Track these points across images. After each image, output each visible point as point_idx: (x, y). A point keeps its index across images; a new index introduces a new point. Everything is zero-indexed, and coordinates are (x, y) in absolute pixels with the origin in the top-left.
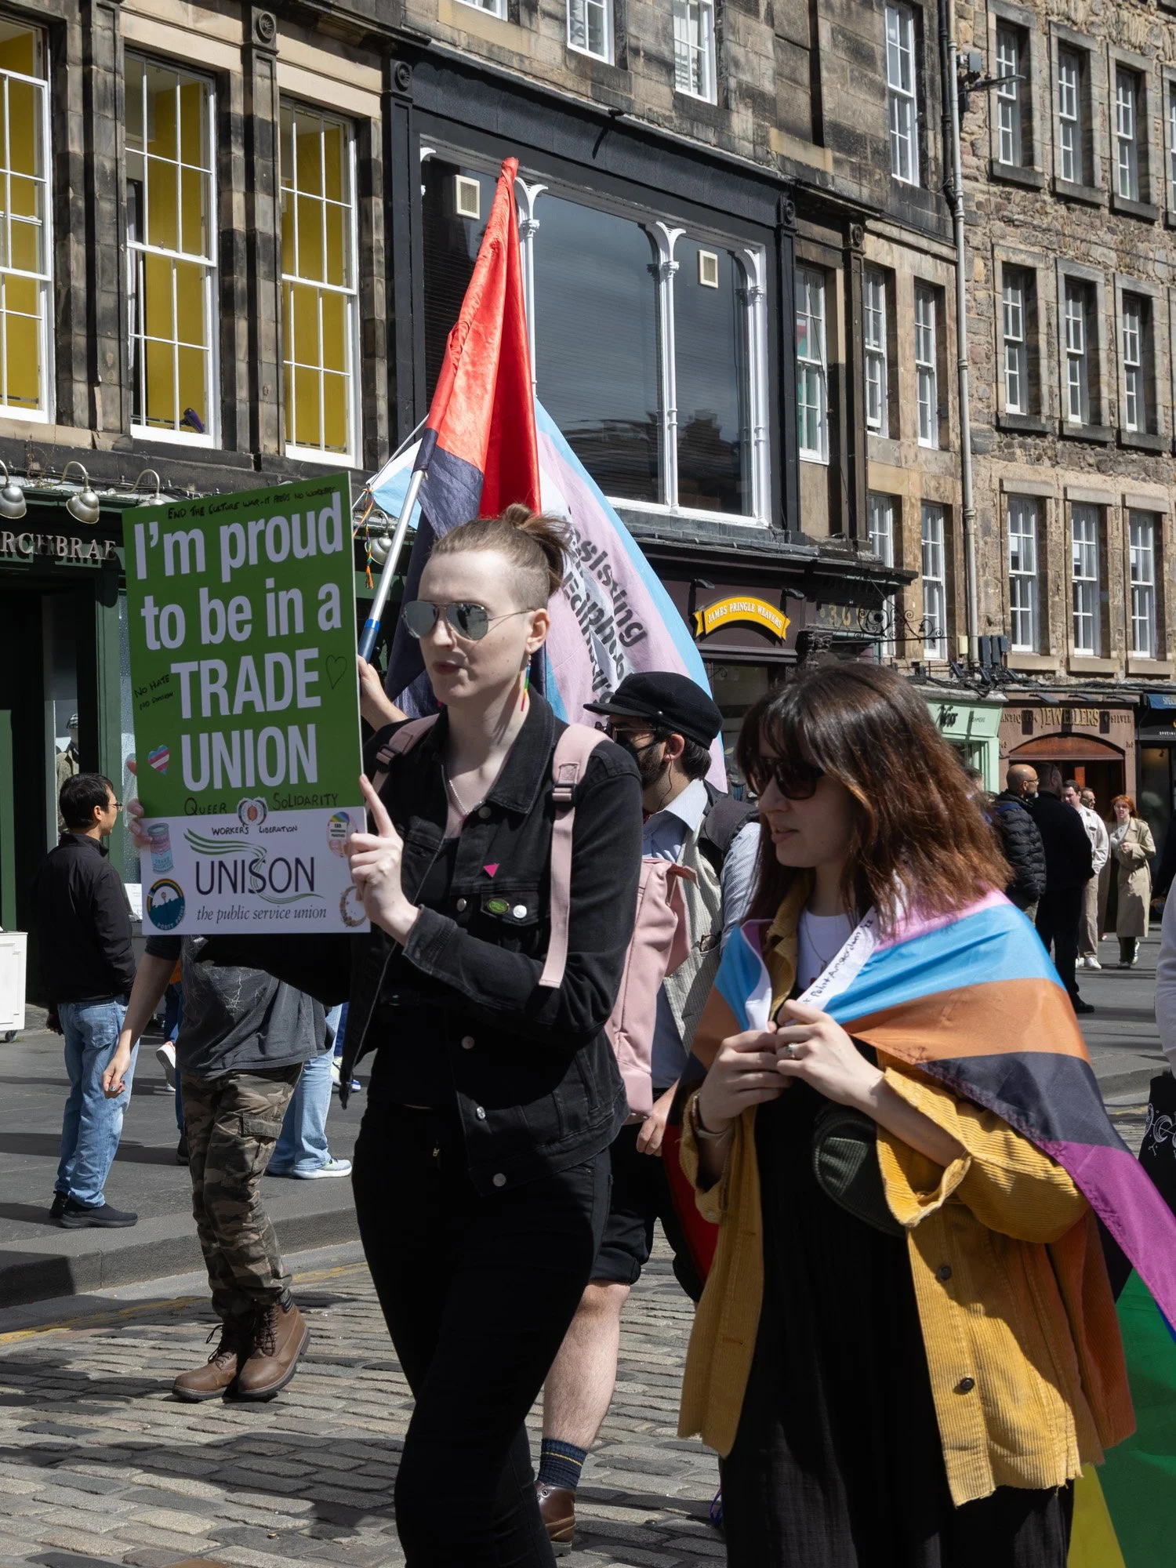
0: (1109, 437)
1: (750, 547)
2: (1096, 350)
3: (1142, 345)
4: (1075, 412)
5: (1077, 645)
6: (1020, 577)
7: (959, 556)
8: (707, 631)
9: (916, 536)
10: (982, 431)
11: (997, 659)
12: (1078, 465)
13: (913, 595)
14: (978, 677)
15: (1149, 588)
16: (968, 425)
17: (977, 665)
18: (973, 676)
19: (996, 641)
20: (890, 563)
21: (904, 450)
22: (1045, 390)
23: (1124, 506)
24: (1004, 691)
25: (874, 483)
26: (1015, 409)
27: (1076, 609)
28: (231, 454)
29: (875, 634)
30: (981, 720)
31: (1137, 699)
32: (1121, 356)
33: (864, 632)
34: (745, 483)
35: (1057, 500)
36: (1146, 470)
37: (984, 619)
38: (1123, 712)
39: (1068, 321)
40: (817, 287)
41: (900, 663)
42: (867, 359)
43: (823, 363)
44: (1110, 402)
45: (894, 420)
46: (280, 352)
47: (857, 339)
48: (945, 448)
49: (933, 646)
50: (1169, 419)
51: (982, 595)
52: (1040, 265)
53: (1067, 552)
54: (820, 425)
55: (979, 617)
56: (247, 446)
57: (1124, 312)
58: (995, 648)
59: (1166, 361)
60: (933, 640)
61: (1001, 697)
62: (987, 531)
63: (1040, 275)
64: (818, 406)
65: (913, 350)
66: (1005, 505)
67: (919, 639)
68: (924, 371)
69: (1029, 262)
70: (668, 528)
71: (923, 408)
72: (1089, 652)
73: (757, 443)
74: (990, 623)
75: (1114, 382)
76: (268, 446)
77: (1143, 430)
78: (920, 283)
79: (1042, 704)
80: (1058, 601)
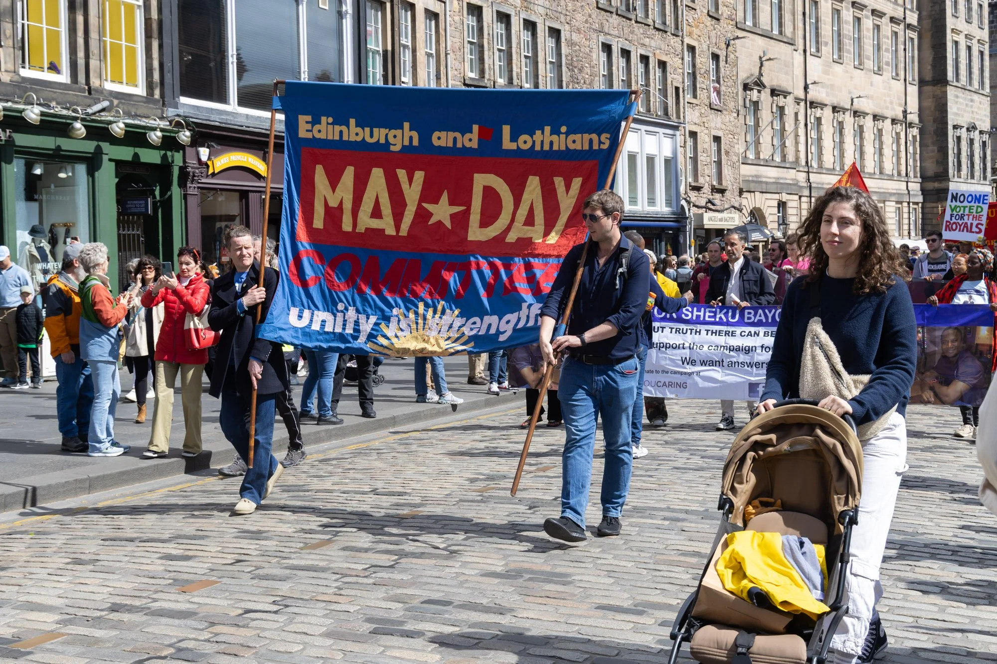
2: (511, 47)
3: (532, 46)
4: (501, 77)
10: (457, 85)
16: (450, 82)
22: (486, 66)
26: (472, 75)
28: (75, 86)
32: (522, 51)
39: (497, 33)
40: (377, 11)
42: (402, 48)
43: (380, 49)
44: (517, 73)
45: (415, 78)
46: (101, 33)
47: (396, 38)
50: (544, 81)
52: (484, 5)
54: (379, 80)
56: (83, 81)
57: (524, 30)
59: (543, 54)
63: (484, 10)
64: (378, 71)
65: (424, 45)
68: (429, 55)
69: (479, 3)
71: (429, 73)
75: (519, 63)
76: (95, 82)
78: (427, 11)
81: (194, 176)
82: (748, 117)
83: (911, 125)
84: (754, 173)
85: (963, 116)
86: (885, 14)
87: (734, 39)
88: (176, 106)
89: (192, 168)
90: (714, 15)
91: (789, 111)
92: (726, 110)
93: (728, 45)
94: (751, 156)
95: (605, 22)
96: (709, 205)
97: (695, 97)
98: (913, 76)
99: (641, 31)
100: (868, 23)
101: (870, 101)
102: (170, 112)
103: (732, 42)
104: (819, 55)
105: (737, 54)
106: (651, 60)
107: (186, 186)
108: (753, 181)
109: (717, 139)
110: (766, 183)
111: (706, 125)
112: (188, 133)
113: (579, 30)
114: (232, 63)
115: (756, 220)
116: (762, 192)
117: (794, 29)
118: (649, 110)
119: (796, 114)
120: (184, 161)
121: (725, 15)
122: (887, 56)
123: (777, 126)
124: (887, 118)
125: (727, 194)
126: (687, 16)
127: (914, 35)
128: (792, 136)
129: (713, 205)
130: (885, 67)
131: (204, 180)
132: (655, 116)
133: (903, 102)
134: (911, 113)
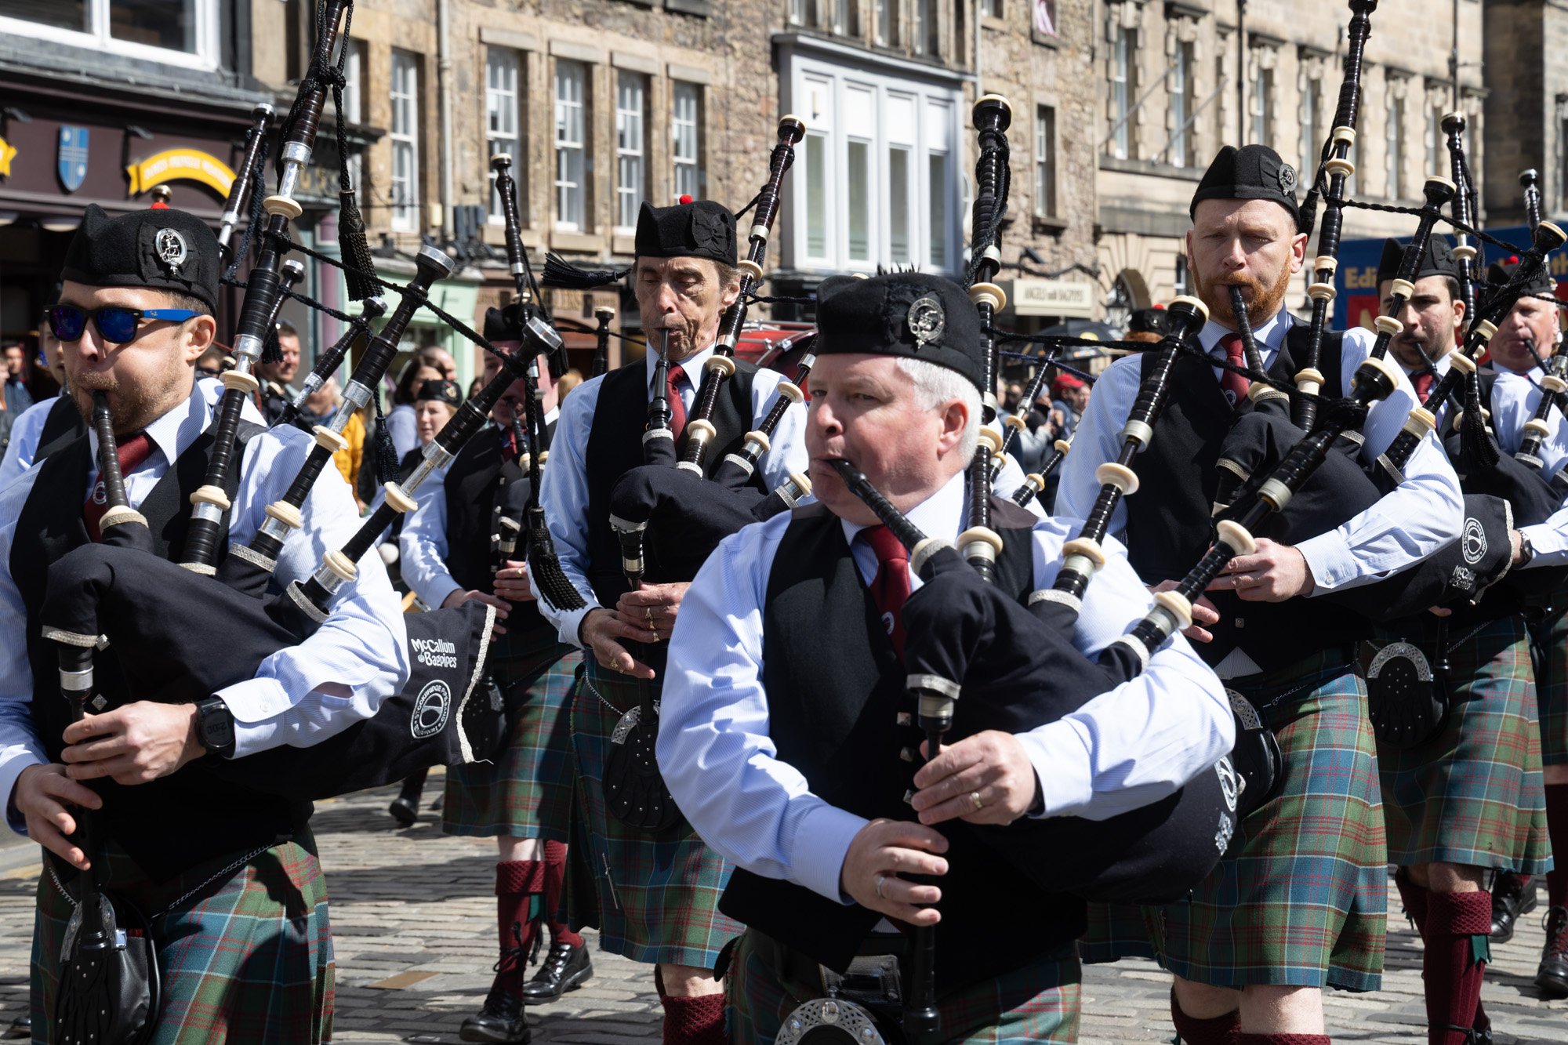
1: (195, 92)
5: (559, 218)
6: (499, 139)
7: (432, 113)
8: (143, 189)
9: (385, 87)
11: (473, 232)
12: (563, 15)
13: (381, 155)
14: (452, 251)
15: (636, 158)
17: (451, 237)
19: (472, 211)
20: (356, 118)
23: (612, 65)
24: (481, 268)
27: (559, 177)
30: (455, 300)
33: (325, 196)
34: (188, 15)
35: (540, 55)
36: (635, 25)
37: (459, 187)
38: (607, 295)
49: (402, 215)
51: (458, 159)
53: (550, 114)
55: (454, 184)
58: (470, 219)
60: (403, 207)
61: (476, 275)
62: (463, 85)
66: (484, 58)
67: (389, 207)
70: (97, 65)
72: (572, 227)
74: (465, 190)
80: (540, 169)
82: (1113, 65)
83: (1464, 92)
84: (1125, 191)
91: (1204, 53)
92: (1066, 46)
94: (1120, 153)
96: (1028, 263)
97: (998, 13)
101: (1379, 35)
108: (1122, 210)
109: (1046, 113)
110: (1153, 214)
111: (1023, 79)
115: (1128, 298)
116: (1142, 235)
118: (895, 42)
119: (1219, 61)
123: (1178, 89)
124: (1413, 74)
125: (1067, 237)
128: (1209, 110)
129: (1036, 261)
132: (908, 56)
133: (1450, 39)
134: (1465, 65)
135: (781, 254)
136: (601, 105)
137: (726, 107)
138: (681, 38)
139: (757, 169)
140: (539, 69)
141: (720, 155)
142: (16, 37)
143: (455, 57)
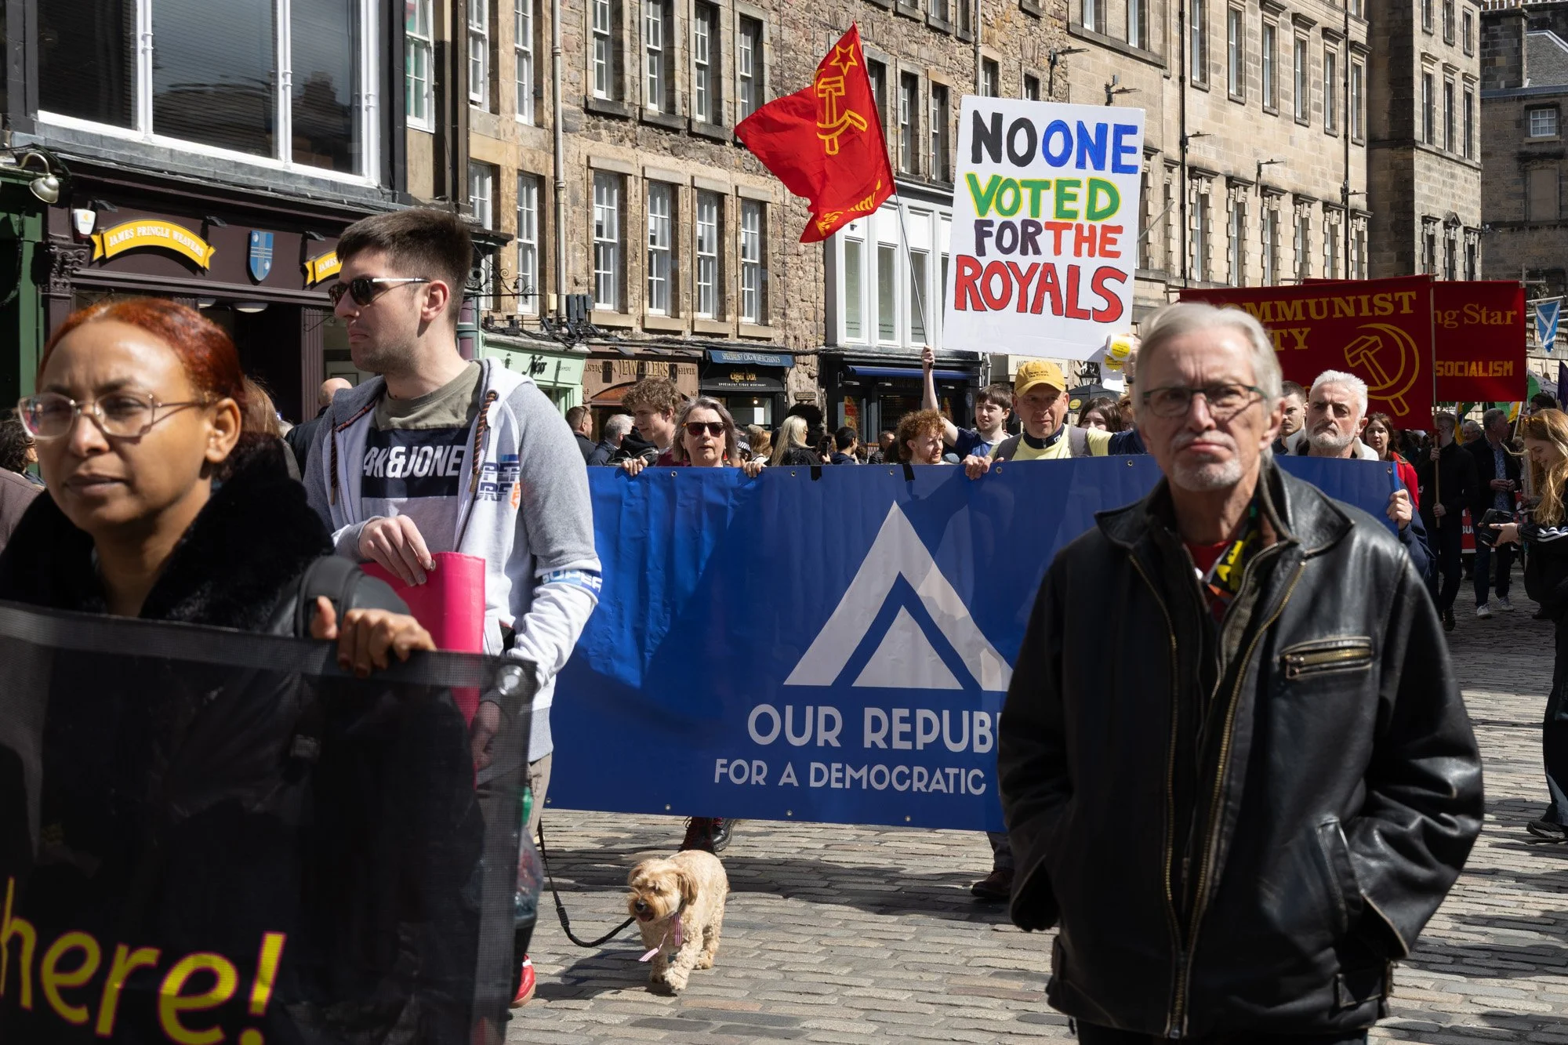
0: (682, 125)
1: (360, 205)
2: (672, 48)
3: (710, 48)
4: (653, 101)
5: (651, 306)
6: (603, 243)
7: (550, 222)
8: (318, 280)
9: (513, 202)
10: (573, 112)
11: (582, 315)
12: (654, 148)
13: (509, 255)
14: (565, 330)
15: (712, 258)
16: (560, 105)
17: (565, 320)
18: (560, 329)
19: (581, 299)
20: (489, 226)
21: (503, 125)
22: (627, 79)
23: (693, 186)
24: (588, 344)
25: (475, 152)
26: (602, 95)
27: (651, 274)
29: (474, 289)
30: (568, 369)
31: (700, 354)
32: (693, 55)
34: (355, 144)
35: (636, 177)
36: (712, 156)
37: (571, 280)
38: (689, 365)
39: (648, 20)
41: (497, 316)
42: (471, 40)
43: (430, 39)
44: (683, 94)
45: (494, 96)
47: (461, 20)
48: (539, 125)
49: (526, 302)
50: (732, 113)
51: (570, 258)
53: (644, 223)
54: (427, 96)
55: (567, 277)
57: (696, 17)
58: (580, 306)
59: (731, 62)
60: (526, 296)
61: (585, 349)
62: (575, 201)
64: (425, 79)
65: (513, 35)
66: (592, 180)
67: (514, 295)
68: (522, 55)
70: (281, 183)
71: (521, 87)
72: (661, 312)
73: (367, 109)
74: (577, 283)
75: (686, 77)
77: (710, 121)
79: (620, 356)
80: (635, 267)
81: (64, 262)
85: (1437, 203)
86: (1314, 23)
87: (1063, 53)
88: (30, 127)
89: (61, 247)
90: (1030, 9)
91: (1156, 182)
93: (1053, 63)
95: (841, 11)
98: (1359, 130)
99: (904, 30)
100: (1287, 36)
101: (1289, 170)
102: (19, 139)
103: (1060, 58)
104: (1206, 88)
105: (1068, 79)
106: (921, 82)
107: (47, 281)
112: (53, 181)
113: (794, 24)
114: (144, 51)
117: (1165, 40)
118: (915, 171)
119: (1167, 188)
120: (45, 234)
121: (1048, 10)
122: (1317, 95)
124: (1316, 200)
126: (983, 10)
127: (1362, 61)
128: (1159, 225)
130: (1313, 112)
131: (83, 272)
132: (926, 183)
133: (1343, 173)
134: (1354, 193)
135: (826, 335)
136: (685, 217)
137: (783, 220)
138: (748, 166)
139: (807, 268)
140: (634, 188)
141: (777, 256)
142: (216, 159)
143: (569, 179)
